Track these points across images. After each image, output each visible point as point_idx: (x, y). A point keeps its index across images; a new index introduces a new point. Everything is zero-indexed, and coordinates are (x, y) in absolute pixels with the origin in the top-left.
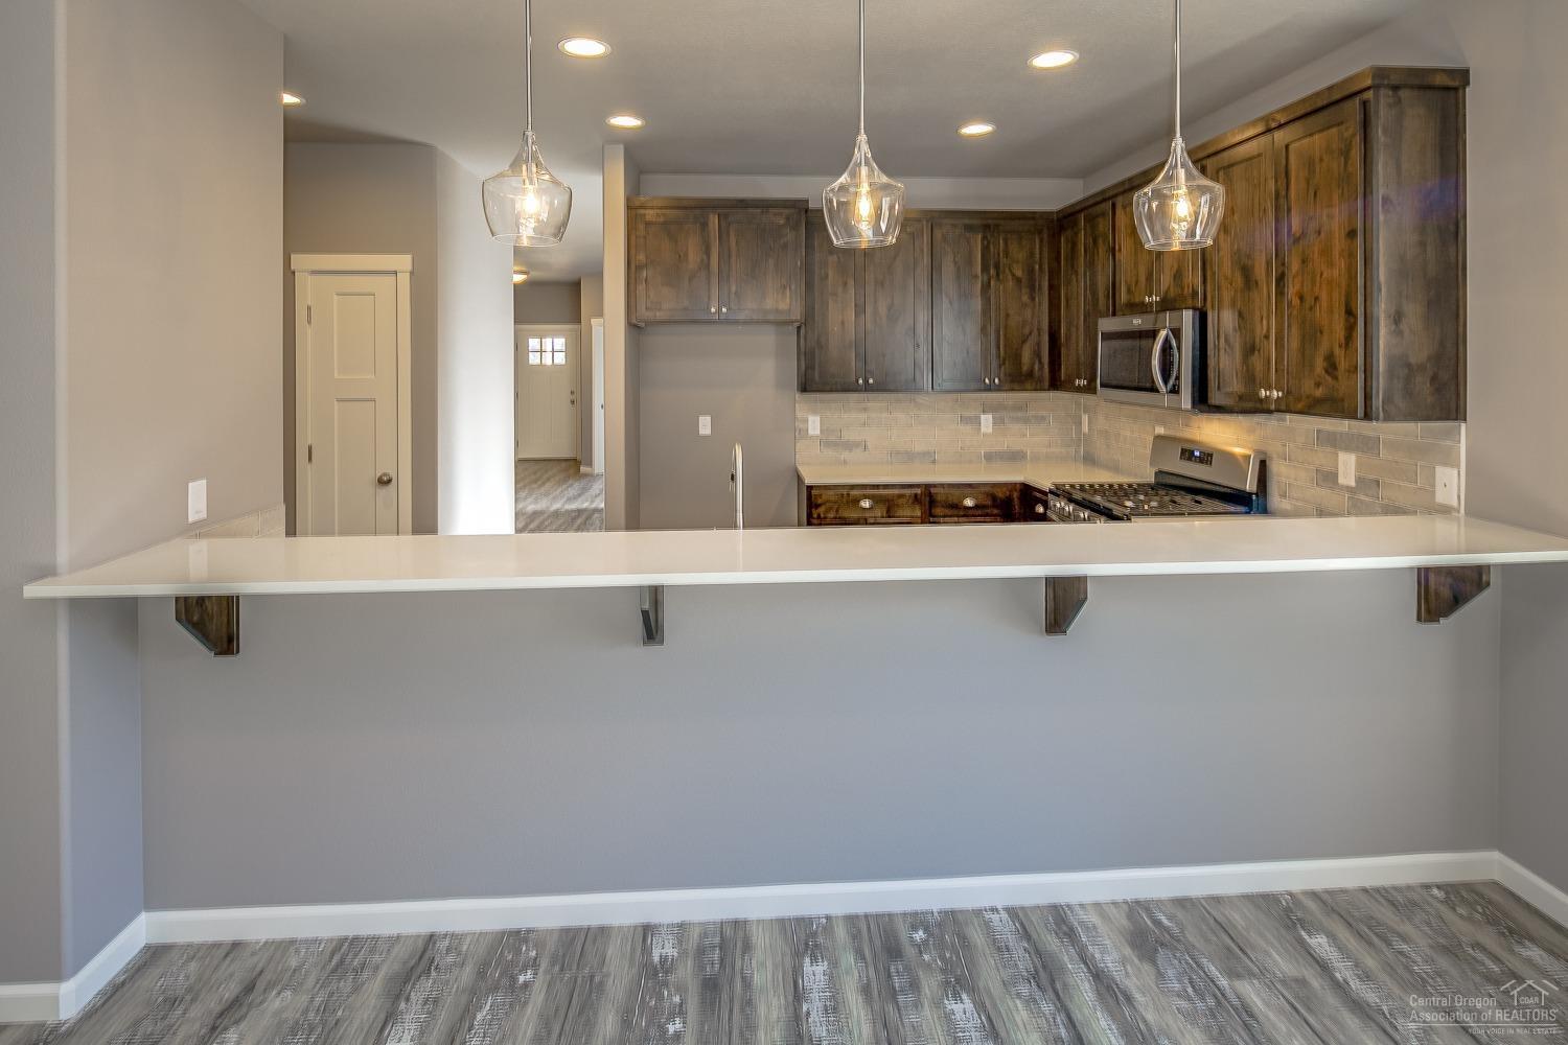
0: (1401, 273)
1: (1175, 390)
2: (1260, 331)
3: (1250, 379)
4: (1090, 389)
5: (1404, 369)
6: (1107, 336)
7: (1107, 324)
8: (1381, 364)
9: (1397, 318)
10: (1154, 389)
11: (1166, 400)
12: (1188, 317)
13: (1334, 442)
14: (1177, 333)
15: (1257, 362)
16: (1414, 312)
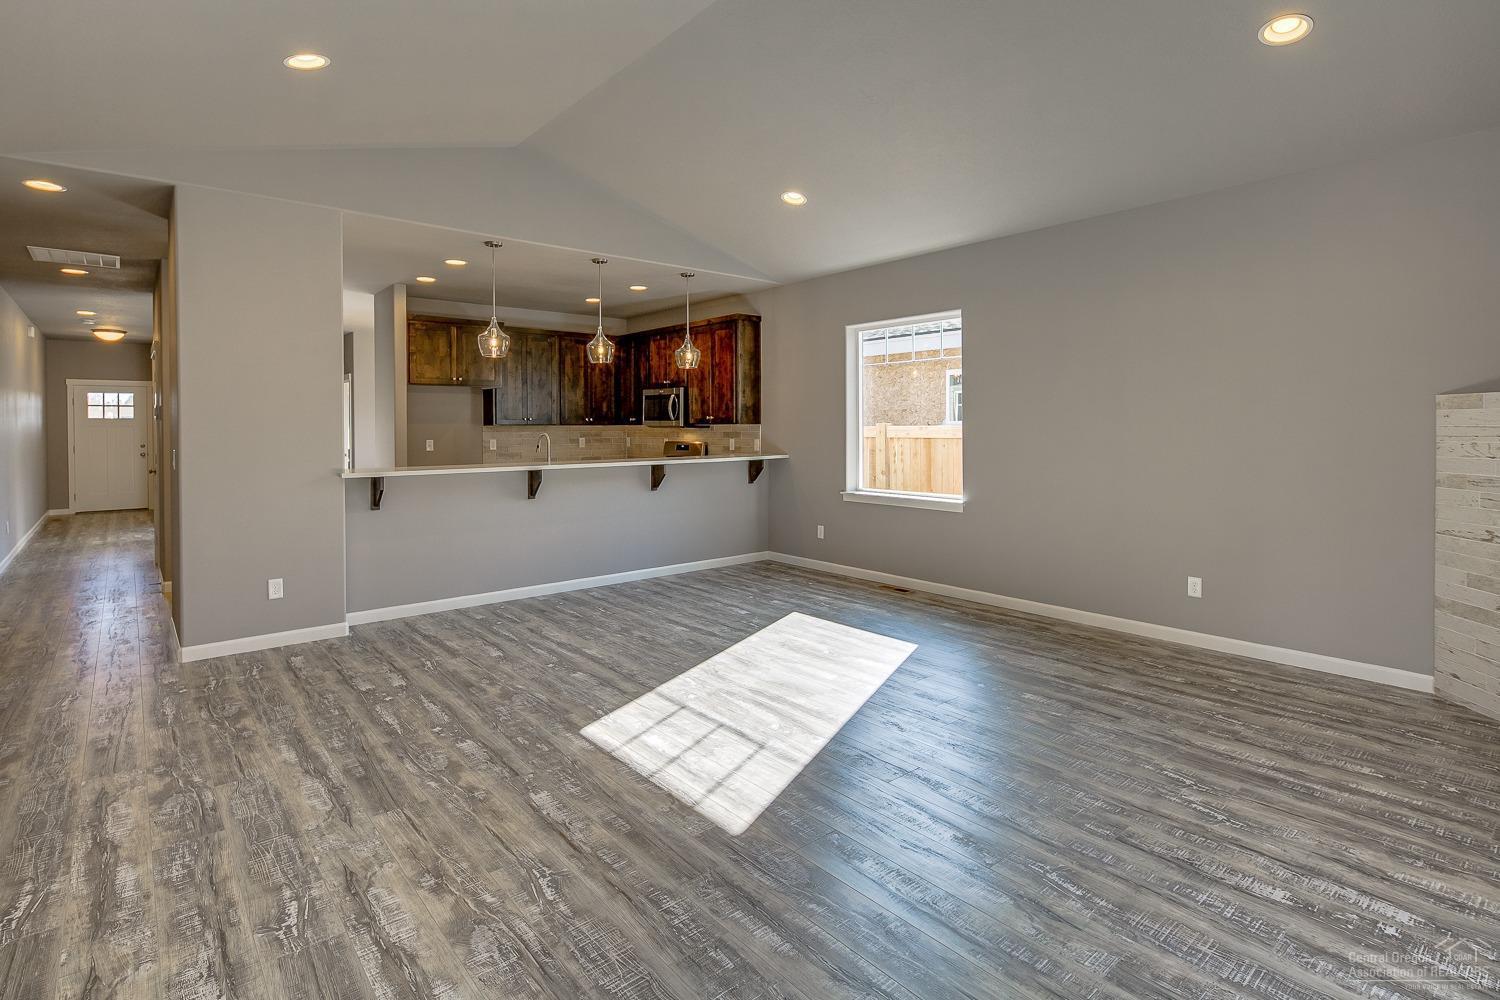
0: (745, 378)
1: (677, 419)
2: (707, 395)
3: (704, 414)
4: (639, 422)
5: (746, 408)
6: (647, 397)
7: (646, 392)
8: (740, 406)
9: (744, 392)
10: (669, 419)
11: (674, 423)
12: (682, 389)
13: (728, 435)
14: (678, 396)
15: (705, 408)
16: (748, 390)
